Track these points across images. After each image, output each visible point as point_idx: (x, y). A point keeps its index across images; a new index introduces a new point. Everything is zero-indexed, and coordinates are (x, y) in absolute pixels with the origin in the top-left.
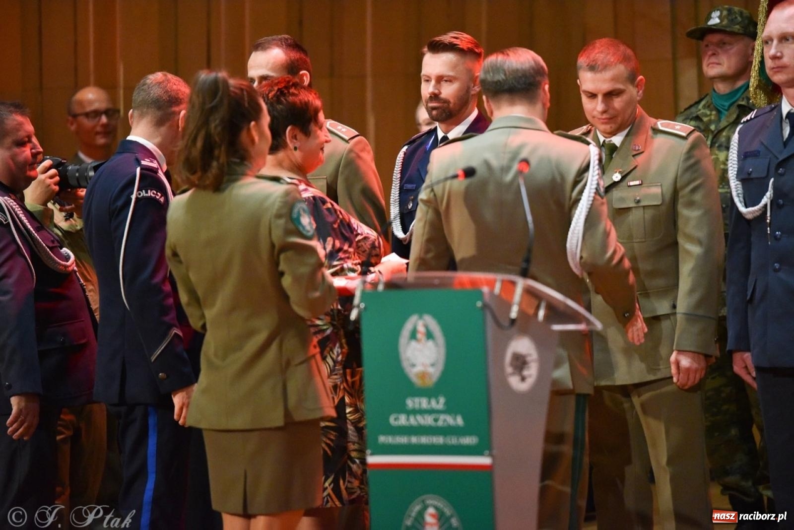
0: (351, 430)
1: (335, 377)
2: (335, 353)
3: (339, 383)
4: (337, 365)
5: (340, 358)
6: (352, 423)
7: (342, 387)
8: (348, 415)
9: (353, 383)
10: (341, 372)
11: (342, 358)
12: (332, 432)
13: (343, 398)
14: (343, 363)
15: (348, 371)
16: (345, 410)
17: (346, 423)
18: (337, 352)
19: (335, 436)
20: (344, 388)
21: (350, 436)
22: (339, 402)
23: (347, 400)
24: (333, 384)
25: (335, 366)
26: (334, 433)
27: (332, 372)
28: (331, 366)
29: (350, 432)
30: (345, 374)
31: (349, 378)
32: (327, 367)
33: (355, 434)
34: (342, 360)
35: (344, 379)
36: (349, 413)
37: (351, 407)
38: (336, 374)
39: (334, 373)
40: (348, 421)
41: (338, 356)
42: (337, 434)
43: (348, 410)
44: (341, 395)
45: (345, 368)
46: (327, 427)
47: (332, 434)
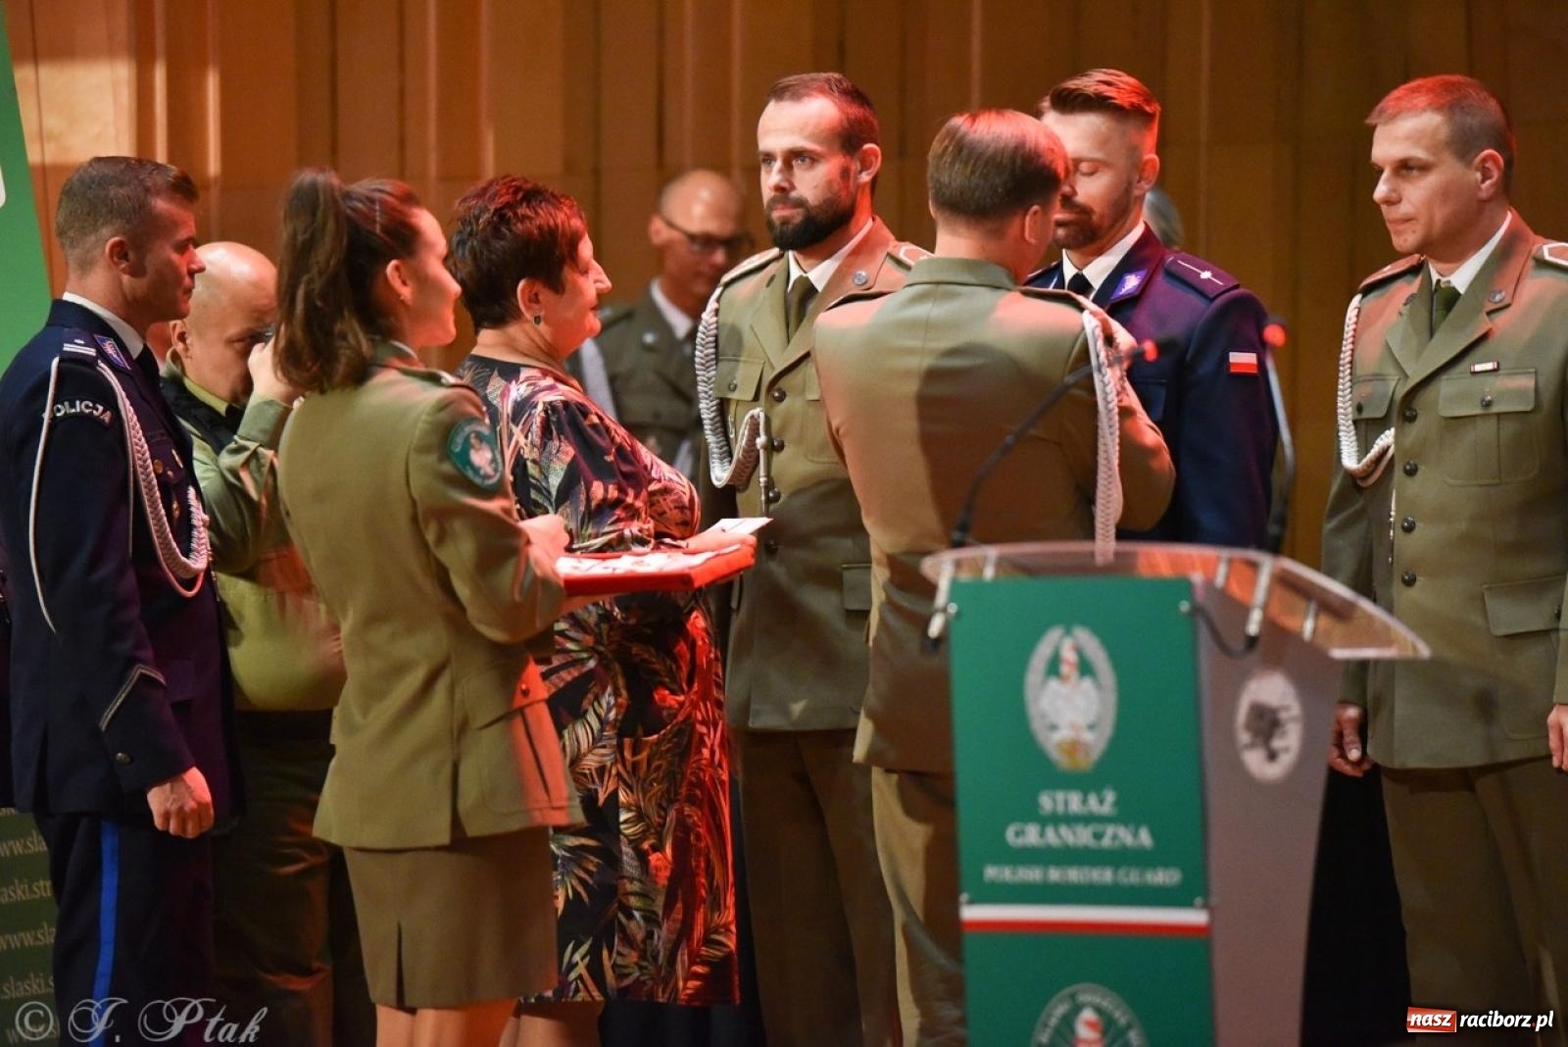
0: (627, 854)
1: (603, 751)
2: (605, 706)
3: (609, 764)
4: (607, 729)
5: (612, 715)
6: (630, 842)
7: (614, 772)
8: (622, 827)
9: (635, 765)
10: (614, 742)
11: (617, 714)
12: (592, 858)
13: (615, 793)
14: (618, 725)
15: (627, 741)
16: (618, 816)
17: (619, 840)
18: (608, 704)
19: (597, 865)
20: (618, 774)
21: (626, 866)
22: (606, 800)
23: (622, 797)
24: (597, 765)
25: (602, 730)
26: (596, 860)
27: (596, 741)
28: (595, 731)
29: (625, 858)
30: (620, 747)
31: (627, 755)
32: (587, 733)
33: (636, 863)
34: (615, 720)
35: (618, 756)
36: (626, 822)
37: (629, 810)
38: (604, 747)
39: (600, 744)
40: (622, 837)
41: (609, 710)
42: (600, 861)
43: (623, 817)
44: (610, 789)
45: (620, 735)
46: (582, 847)
47: (592, 862)
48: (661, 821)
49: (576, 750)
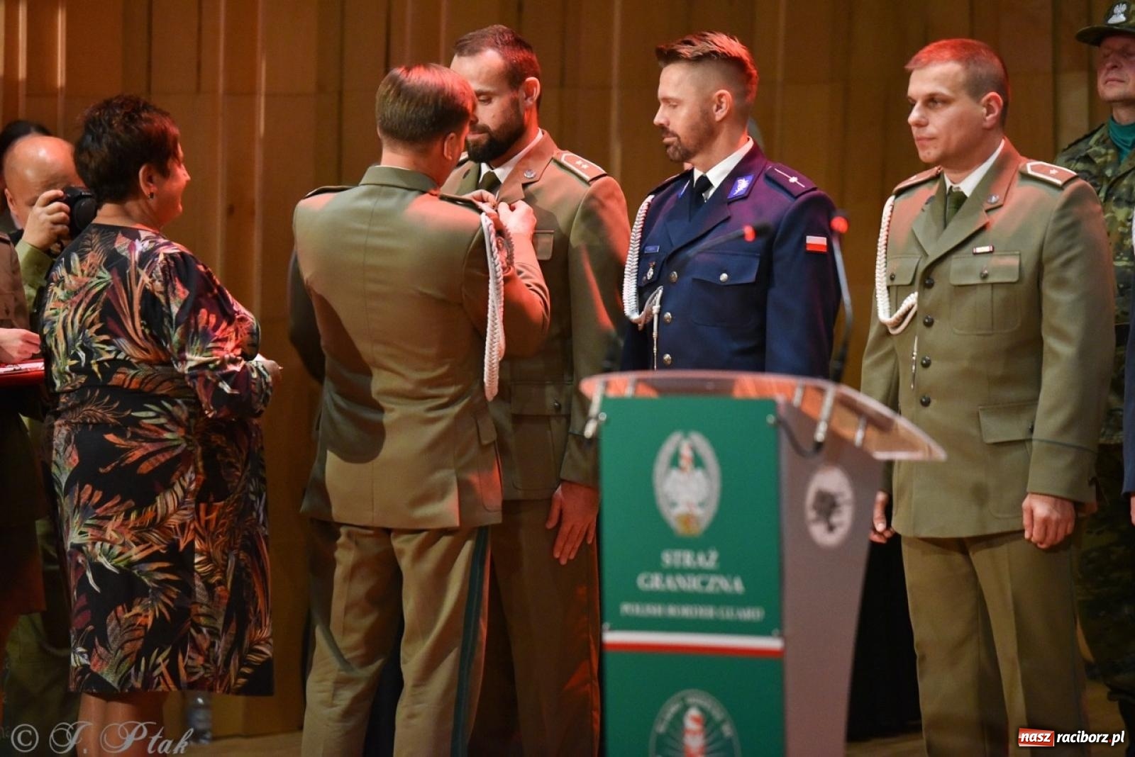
0: (199, 586)
1: (184, 512)
2: (188, 480)
3: (188, 521)
4: (189, 496)
5: (193, 487)
6: (202, 578)
7: (192, 527)
8: (196, 566)
9: (207, 522)
10: (193, 506)
11: (196, 487)
12: (174, 588)
13: (192, 543)
14: (196, 493)
15: (202, 506)
16: (193, 559)
17: (193, 576)
18: (190, 479)
19: (177, 594)
20: (195, 529)
21: (197, 595)
22: (186, 547)
23: (197, 545)
24: (180, 522)
25: (185, 497)
26: (176, 590)
27: (180, 505)
28: (180, 498)
29: (197, 589)
30: (197, 510)
31: (202, 514)
32: (174, 499)
33: (205, 593)
34: (195, 490)
35: (196, 517)
36: (199, 563)
37: (201, 554)
38: (185, 509)
39: (182, 507)
40: (195, 574)
41: (191, 483)
42: (180, 591)
43: (197, 560)
44: (189, 539)
45: (198, 502)
46: (167, 581)
47: (173, 591)
48: (225, 563)
49: (165, 512)
